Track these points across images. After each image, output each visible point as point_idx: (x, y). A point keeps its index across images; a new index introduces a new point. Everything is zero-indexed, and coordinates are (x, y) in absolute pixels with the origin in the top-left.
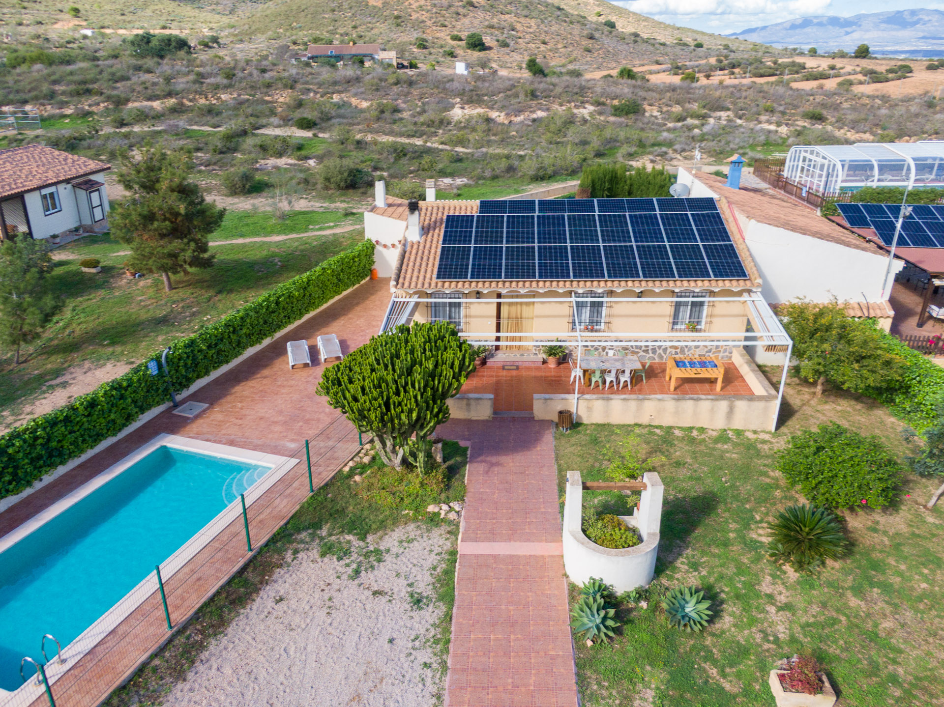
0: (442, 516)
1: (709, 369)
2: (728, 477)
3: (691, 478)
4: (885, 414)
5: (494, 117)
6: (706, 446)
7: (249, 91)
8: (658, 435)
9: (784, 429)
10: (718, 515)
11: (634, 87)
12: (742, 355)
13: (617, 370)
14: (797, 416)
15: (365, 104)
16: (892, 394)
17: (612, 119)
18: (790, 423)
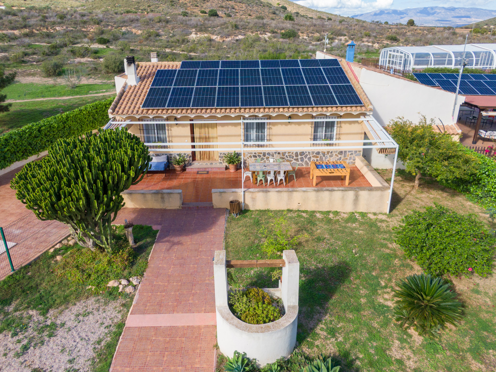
0: (120, 290)
1: (340, 169)
2: (357, 249)
3: (329, 250)
4: (464, 200)
5: (214, 38)
6: (340, 225)
7: (73, 25)
8: (304, 218)
9: (395, 211)
10: (350, 282)
11: (293, 24)
12: (362, 161)
13: (275, 172)
14: (403, 202)
15: (140, 32)
16: (467, 186)
17: (281, 40)
18: (399, 207)
